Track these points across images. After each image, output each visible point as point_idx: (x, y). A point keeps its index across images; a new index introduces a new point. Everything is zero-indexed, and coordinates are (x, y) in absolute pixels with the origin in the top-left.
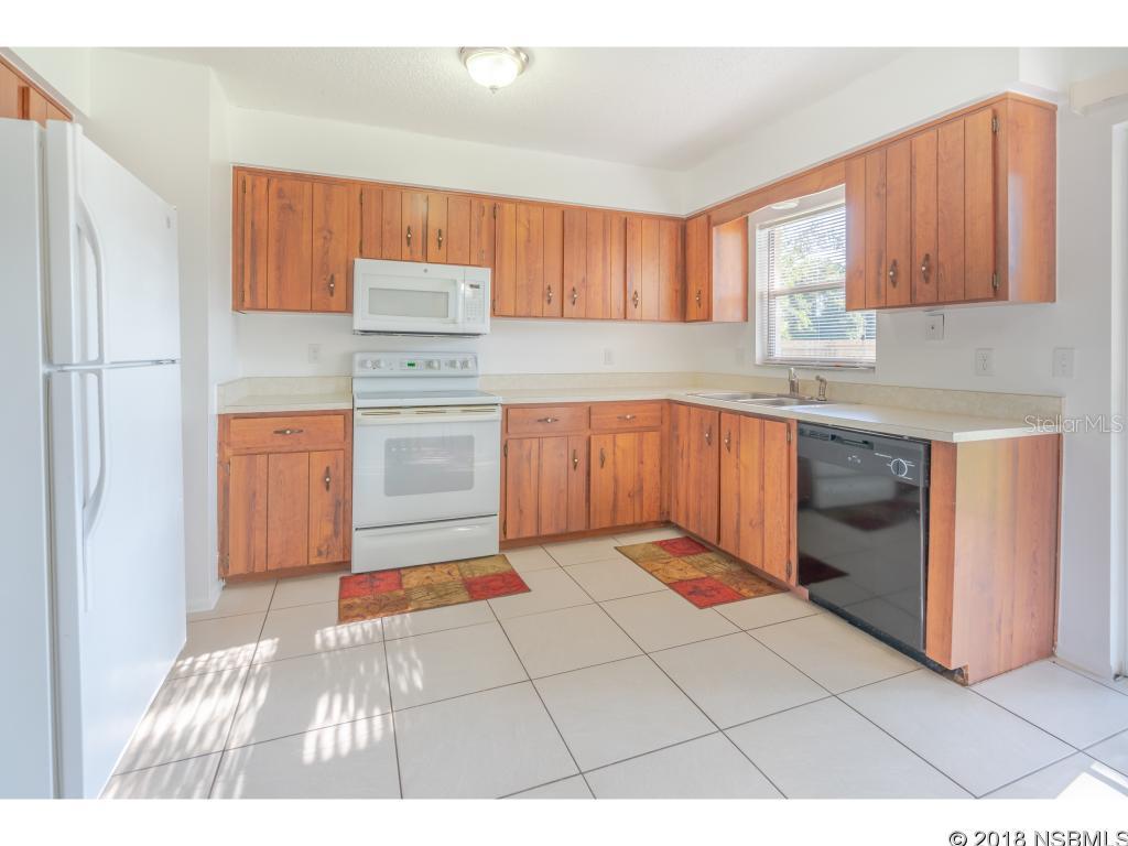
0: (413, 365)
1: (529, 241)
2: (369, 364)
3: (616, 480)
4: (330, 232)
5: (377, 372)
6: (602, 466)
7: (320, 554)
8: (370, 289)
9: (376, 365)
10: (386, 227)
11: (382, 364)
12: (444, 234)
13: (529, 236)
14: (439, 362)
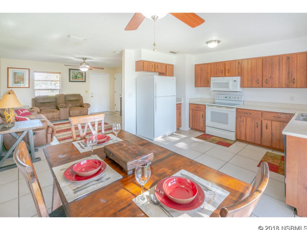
0: (226, 97)
1: (252, 68)
2: (217, 97)
3: (272, 134)
4: (208, 73)
5: (219, 98)
6: (267, 129)
7: (201, 128)
8: (213, 83)
9: (219, 97)
10: (217, 70)
11: (220, 97)
12: (229, 70)
13: (252, 67)
14: (232, 97)
